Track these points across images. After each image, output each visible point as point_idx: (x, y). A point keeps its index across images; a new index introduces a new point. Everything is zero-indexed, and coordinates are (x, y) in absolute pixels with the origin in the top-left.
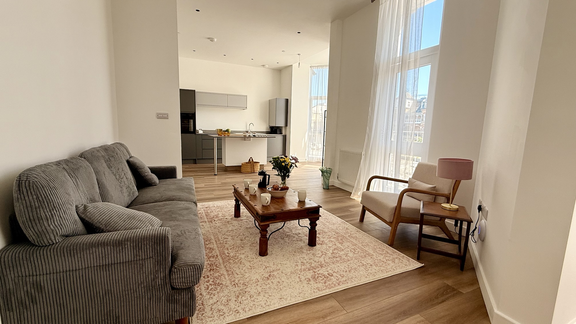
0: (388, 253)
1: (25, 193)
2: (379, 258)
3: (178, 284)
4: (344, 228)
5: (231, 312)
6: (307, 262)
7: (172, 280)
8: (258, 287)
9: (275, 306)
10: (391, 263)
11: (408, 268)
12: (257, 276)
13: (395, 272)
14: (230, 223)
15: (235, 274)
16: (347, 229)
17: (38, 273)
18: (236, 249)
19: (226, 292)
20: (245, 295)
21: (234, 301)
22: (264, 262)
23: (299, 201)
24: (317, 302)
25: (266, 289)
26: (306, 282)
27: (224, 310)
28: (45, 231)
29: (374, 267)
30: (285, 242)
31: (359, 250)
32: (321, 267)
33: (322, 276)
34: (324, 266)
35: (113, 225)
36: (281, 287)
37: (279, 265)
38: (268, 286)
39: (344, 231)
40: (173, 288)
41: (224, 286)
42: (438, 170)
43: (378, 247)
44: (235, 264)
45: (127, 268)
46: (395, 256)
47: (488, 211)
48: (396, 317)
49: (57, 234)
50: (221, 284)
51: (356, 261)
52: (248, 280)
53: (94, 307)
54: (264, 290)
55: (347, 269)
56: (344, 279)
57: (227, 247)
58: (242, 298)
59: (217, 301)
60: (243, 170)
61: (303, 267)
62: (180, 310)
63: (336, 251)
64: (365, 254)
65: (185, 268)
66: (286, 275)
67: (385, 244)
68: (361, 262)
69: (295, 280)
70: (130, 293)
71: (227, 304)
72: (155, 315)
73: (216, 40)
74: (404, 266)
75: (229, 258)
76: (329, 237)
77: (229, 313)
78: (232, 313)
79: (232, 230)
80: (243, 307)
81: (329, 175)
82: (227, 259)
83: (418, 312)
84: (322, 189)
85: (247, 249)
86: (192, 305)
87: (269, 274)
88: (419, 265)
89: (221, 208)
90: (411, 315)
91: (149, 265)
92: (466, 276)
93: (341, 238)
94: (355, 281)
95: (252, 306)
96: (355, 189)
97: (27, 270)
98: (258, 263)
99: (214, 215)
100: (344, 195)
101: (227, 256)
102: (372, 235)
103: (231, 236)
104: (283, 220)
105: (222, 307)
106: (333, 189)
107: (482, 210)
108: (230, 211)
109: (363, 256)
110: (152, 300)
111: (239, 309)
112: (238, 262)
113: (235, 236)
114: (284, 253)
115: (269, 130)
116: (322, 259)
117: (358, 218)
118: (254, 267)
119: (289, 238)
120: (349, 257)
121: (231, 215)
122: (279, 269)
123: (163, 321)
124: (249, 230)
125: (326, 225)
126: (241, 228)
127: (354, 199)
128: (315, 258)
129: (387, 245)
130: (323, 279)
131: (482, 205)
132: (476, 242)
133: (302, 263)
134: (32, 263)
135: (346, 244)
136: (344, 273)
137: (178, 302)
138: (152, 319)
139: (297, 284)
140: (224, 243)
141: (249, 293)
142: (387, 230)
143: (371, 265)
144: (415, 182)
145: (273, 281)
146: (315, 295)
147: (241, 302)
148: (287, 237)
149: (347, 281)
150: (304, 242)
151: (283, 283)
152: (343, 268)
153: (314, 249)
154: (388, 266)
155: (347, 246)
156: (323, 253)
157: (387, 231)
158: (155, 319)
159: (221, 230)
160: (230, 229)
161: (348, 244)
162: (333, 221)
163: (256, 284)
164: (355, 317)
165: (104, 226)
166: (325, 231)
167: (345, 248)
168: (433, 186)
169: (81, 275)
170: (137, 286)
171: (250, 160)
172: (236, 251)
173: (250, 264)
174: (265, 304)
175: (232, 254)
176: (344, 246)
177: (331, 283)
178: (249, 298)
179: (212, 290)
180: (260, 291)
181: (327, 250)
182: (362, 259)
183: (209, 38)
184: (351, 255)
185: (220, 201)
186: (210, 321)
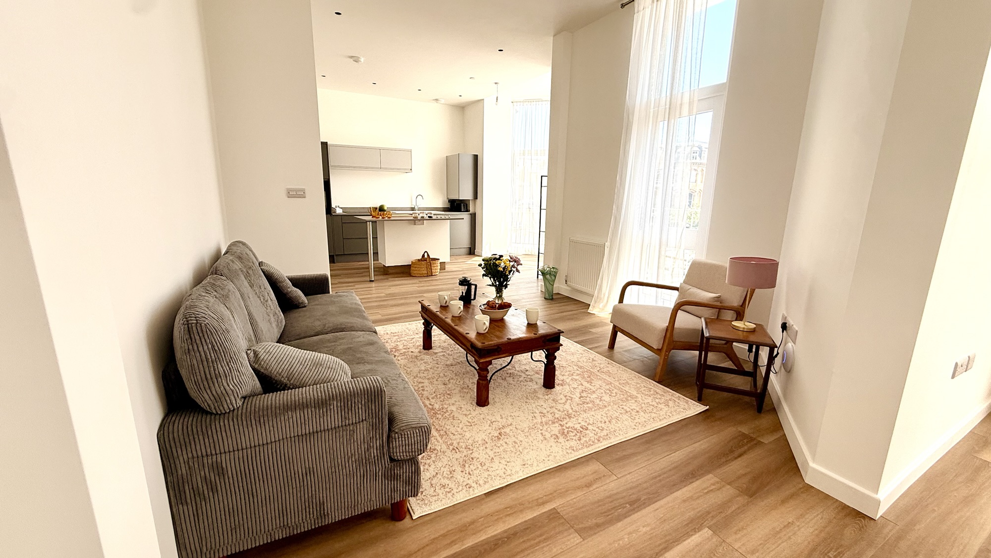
0: (657, 393)
1: (198, 342)
2: (646, 401)
3: (399, 455)
4: (589, 359)
5: (460, 488)
6: (548, 412)
7: (391, 449)
8: (488, 451)
9: (518, 475)
10: (663, 407)
11: (688, 413)
12: (482, 436)
13: (671, 419)
14: (419, 358)
15: (451, 434)
16: (593, 360)
17: (218, 452)
18: (440, 398)
19: (445, 460)
20: (473, 463)
21: (460, 473)
22: (486, 414)
23: (528, 324)
24: (574, 466)
25: (500, 453)
26: (552, 440)
27: (450, 485)
28: (224, 392)
29: (642, 413)
30: (510, 384)
31: (615, 391)
32: (569, 418)
33: (573, 431)
34: (573, 416)
35: (298, 378)
36: (520, 449)
37: (510, 418)
38: (502, 448)
39: (590, 364)
40: (392, 460)
41: (439, 452)
42: (729, 275)
43: (642, 385)
44: (446, 420)
45: (334, 437)
46: (669, 397)
47: (797, 331)
48: (683, 479)
49: (238, 396)
50: (435, 450)
51: (615, 406)
52: (470, 441)
53: (291, 491)
54: (498, 454)
55: (605, 418)
56: (605, 432)
57: (427, 395)
58: (469, 467)
59: (437, 473)
60: (414, 271)
61: (544, 420)
62: (402, 489)
63: (584, 394)
64: (626, 396)
65: (409, 432)
66: (522, 431)
67: (650, 380)
68: (622, 408)
69: (537, 438)
70: (337, 471)
71: (451, 477)
72: (369, 497)
73: (362, 60)
74: (682, 410)
75: (434, 412)
76: (571, 373)
77: (457, 489)
78: (463, 489)
79: (426, 370)
80: (475, 480)
81: (553, 277)
82: (432, 413)
83: (709, 472)
84: (542, 300)
85: (456, 398)
86: (416, 481)
87: (498, 432)
88: (702, 408)
89: (398, 335)
90: (702, 475)
91: (362, 430)
92: (765, 421)
93: (589, 376)
94: (619, 434)
95: (487, 477)
96: (595, 299)
97: (203, 447)
98: (478, 417)
99: (391, 347)
100: (577, 307)
101: (430, 408)
102: (629, 367)
103: (428, 379)
104: (511, 353)
105: (446, 481)
106: (560, 298)
107: (788, 328)
108: (414, 340)
109: (624, 399)
110: (365, 477)
111: (470, 482)
112: (449, 416)
113: (433, 379)
114: (512, 400)
115: (448, 205)
116: (567, 407)
117: (607, 343)
118: (475, 423)
119: (513, 378)
120: (604, 402)
121: (418, 346)
122: (511, 424)
123: (380, 504)
124: (451, 368)
125: (561, 356)
126: (437, 366)
127: (594, 314)
128: (557, 405)
129: (654, 382)
130: (576, 435)
131: (787, 322)
132: (776, 373)
133: (541, 414)
134: (210, 437)
135: (597, 383)
136: (603, 425)
137: (399, 478)
138: (366, 503)
139: (542, 443)
140: (420, 389)
141: (478, 460)
142: (650, 359)
143: (638, 412)
144: (689, 289)
145: (507, 441)
146: (570, 457)
147: (471, 473)
148: (510, 376)
149: (609, 436)
150: (537, 383)
151: (521, 443)
152: (599, 417)
153: (553, 393)
154: (661, 411)
155: (599, 386)
156: (567, 397)
157: (649, 361)
158: (369, 502)
159: (409, 370)
160: (423, 368)
161: (600, 382)
162: (571, 350)
163: (484, 447)
164: (629, 484)
165: (287, 379)
166: (563, 366)
167: (596, 388)
168: (717, 295)
169: (274, 450)
170: (346, 460)
171: (423, 256)
172: (441, 401)
173: (467, 419)
174: (504, 473)
175: (437, 406)
176: (594, 386)
177: (587, 440)
178: (480, 467)
179: (424, 458)
180: (492, 456)
181: (572, 393)
182: (623, 404)
183: (351, 57)
184: (606, 398)
185: (394, 325)
186: (435, 501)
